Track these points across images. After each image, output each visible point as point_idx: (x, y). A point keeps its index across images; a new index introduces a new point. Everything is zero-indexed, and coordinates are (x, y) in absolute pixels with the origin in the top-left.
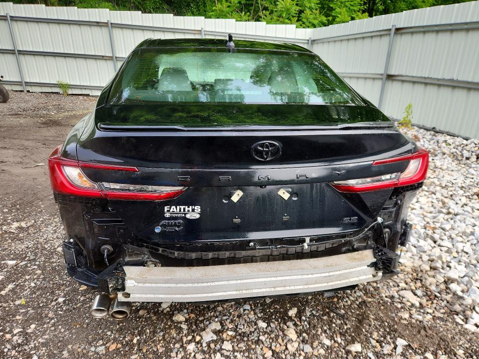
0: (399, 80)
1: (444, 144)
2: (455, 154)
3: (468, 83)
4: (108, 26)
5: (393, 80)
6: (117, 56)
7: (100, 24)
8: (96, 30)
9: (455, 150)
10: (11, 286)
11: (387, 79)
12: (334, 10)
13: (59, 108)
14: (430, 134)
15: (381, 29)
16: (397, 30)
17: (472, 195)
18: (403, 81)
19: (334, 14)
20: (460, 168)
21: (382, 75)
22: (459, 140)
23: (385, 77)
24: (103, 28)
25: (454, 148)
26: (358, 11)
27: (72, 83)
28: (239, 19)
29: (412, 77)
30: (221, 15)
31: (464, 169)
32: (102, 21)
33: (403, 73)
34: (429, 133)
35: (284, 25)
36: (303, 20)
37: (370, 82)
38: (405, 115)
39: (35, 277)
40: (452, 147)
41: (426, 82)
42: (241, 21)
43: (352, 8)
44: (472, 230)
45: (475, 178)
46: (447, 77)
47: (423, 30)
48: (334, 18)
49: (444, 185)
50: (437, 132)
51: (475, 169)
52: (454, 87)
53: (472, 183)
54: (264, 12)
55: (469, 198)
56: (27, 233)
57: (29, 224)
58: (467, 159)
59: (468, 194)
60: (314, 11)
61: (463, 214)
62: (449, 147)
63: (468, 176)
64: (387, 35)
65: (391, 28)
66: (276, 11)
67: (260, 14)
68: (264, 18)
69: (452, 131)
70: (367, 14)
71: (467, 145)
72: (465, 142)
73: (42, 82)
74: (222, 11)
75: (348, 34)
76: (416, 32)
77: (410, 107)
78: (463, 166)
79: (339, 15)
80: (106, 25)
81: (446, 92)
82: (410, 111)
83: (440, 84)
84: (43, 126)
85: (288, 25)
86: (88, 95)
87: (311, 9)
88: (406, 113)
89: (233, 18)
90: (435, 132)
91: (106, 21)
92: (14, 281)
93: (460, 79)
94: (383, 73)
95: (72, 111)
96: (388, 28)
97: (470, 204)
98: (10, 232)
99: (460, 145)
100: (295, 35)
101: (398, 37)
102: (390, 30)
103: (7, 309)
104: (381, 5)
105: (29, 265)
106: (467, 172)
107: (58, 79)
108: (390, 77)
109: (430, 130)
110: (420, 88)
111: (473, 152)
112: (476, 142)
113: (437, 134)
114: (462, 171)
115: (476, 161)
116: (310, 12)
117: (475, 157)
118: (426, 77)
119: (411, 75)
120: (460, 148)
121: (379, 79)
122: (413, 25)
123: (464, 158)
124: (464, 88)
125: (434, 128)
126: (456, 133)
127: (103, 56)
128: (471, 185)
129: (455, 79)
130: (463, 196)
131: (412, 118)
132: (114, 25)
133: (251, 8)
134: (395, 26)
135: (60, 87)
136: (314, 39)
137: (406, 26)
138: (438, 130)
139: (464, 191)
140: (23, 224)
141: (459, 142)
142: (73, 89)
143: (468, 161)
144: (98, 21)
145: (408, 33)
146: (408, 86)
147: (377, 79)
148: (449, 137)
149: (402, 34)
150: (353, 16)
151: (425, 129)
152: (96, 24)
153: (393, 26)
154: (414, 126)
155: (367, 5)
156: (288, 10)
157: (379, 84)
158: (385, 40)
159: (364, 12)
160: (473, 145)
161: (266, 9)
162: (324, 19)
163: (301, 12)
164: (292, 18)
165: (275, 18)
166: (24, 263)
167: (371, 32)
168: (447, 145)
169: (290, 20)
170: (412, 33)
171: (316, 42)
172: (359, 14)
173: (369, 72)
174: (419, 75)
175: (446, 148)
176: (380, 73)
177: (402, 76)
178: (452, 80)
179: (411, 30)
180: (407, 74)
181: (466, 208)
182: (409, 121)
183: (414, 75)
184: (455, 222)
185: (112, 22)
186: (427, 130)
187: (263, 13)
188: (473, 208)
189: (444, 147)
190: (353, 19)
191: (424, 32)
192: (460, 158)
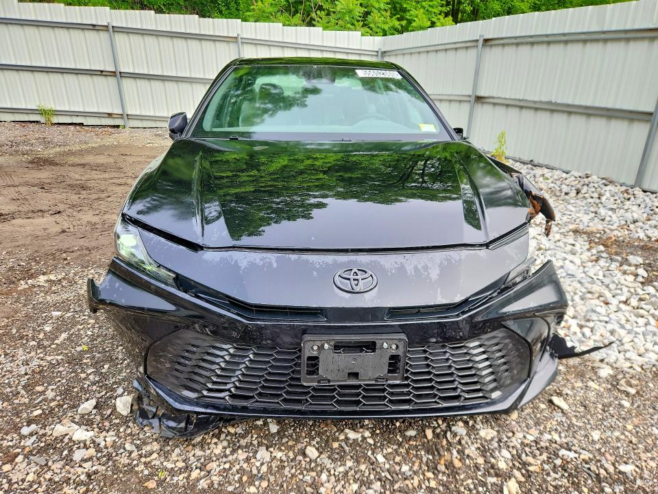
0: (490, 103)
1: (541, 179)
2: (553, 189)
3: (568, 105)
4: (108, 31)
5: (483, 103)
6: (122, 71)
7: (97, 28)
8: (91, 35)
9: (553, 185)
10: (64, 336)
11: (475, 101)
12: (409, 11)
13: (46, 143)
14: (527, 168)
15: (467, 39)
16: (486, 41)
17: (568, 232)
18: (495, 104)
19: (408, 17)
20: (557, 204)
21: (470, 96)
22: (557, 174)
23: (473, 99)
24: (101, 33)
25: (552, 182)
26: (440, 14)
27: (58, 109)
28: (287, 23)
29: (505, 99)
30: (262, 17)
31: (562, 205)
32: (100, 24)
33: (495, 95)
34: (526, 166)
35: (346, 32)
36: (371, 25)
37: (455, 105)
38: (497, 146)
39: (89, 326)
40: (550, 181)
41: (521, 105)
42: (289, 25)
43: (431, 9)
44: (563, 264)
45: (573, 215)
46: (544, 99)
47: (515, 41)
48: (410, 22)
49: (538, 223)
50: (535, 166)
51: (574, 205)
52: (552, 111)
53: (569, 220)
54: (318, 12)
55: (564, 235)
56: (60, 286)
57: (60, 277)
58: (566, 194)
59: (562, 231)
60: (384, 13)
61: (554, 249)
62: (547, 181)
63: (566, 212)
64: (474, 47)
65: (478, 38)
66: (334, 12)
67: (313, 15)
68: (318, 21)
69: (552, 164)
70: (450, 18)
71: (566, 179)
72: (564, 175)
73: (14, 107)
74: (264, 12)
75: (427, 45)
76: (508, 44)
77: (502, 135)
78: (562, 202)
79: (415, 19)
80: (106, 28)
81: (544, 117)
82: (503, 140)
83: (536, 107)
84: (30, 166)
85: (351, 32)
86: (81, 124)
87: (379, 10)
88: (498, 143)
89: (279, 21)
90: (532, 165)
91: (106, 24)
92: (66, 332)
93: (559, 101)
94: (471, 94)
95: (64, 146)
96: (475, 39)
97: (564, 240)
98: (39, 286)
99: (559, 179)
100: (361, 45)
101: (488, 49)
102: (477, 41)
103: (70, 354)
104: (468, 5)
105: (77, 316)
106: (565, 208)
107: (38, 103)
108: (479, 99)
109: (527, 164)
110: (514, 112)
111: (572, 186)
112: (576, 176)
113: (534, 168)
114: (560, 207)
115: (575, 197)
116: (379, 14)
117: (575, 192)
118: (521, 98)
119: (504, 97)
120: (559, 183)
121: (467, 101)
122: (503, 36)
123: (563, 194)
124: (563, 112)
125: (531, 161)
126: (556, 165)
127: (102, 71)
128: (569, 223)
129: (553, 101)
130: (558, 233)
131: (506, 148)
132: (116, 29)
133: (300, 7)
134: (483, 36)
135: (42, 114)
136: (385, 50)
137: (495, 37)
138: (536, 163)
139: (560, 228)
140: (52, 277)
141: (558, 176)
142: (59, 117)
143: (566, 197)
144: (94, 23)
145: (499, 45)
146: (500, 111)
147: (464, 101)
148: (547, 170)
149: (491, 46)
150: (433, 20)
151: (521, 162)
152: (91, 27)
153: (480, 36)
154: (508, 159)
155: (451, 7)
156: (350, 11)
157: (466, 108)
158: (473, 53)
159: (447, 15)
160: (573, 178)
161: (320, 8)
162: (397, 24)
163: (367, 14)
164: (356, 23)
165: (333, 21)
166: (69, 315)
167: (455, 43)
168: (544, 179)
169: (353, 24)
170: (503, 45)
171: (388, 54)
172: (441, 17)
173: (454, 93)
174: (513, 97)
175: (544, 183)
176: (467, 94)
177: (493, 98)
178: (550, 103)
179: (502, 42)
180: (499, 96)
181: (558, 244)
182: (503, 152)
183: (507, 97)
184: (545, 257)
185: (114, 25)
186: (524, 163)
187: (317, 14)
188: (565, 243)
189: (542, 182)
190: (433, 25)
191: (517, 44)
192: (558, 194)
